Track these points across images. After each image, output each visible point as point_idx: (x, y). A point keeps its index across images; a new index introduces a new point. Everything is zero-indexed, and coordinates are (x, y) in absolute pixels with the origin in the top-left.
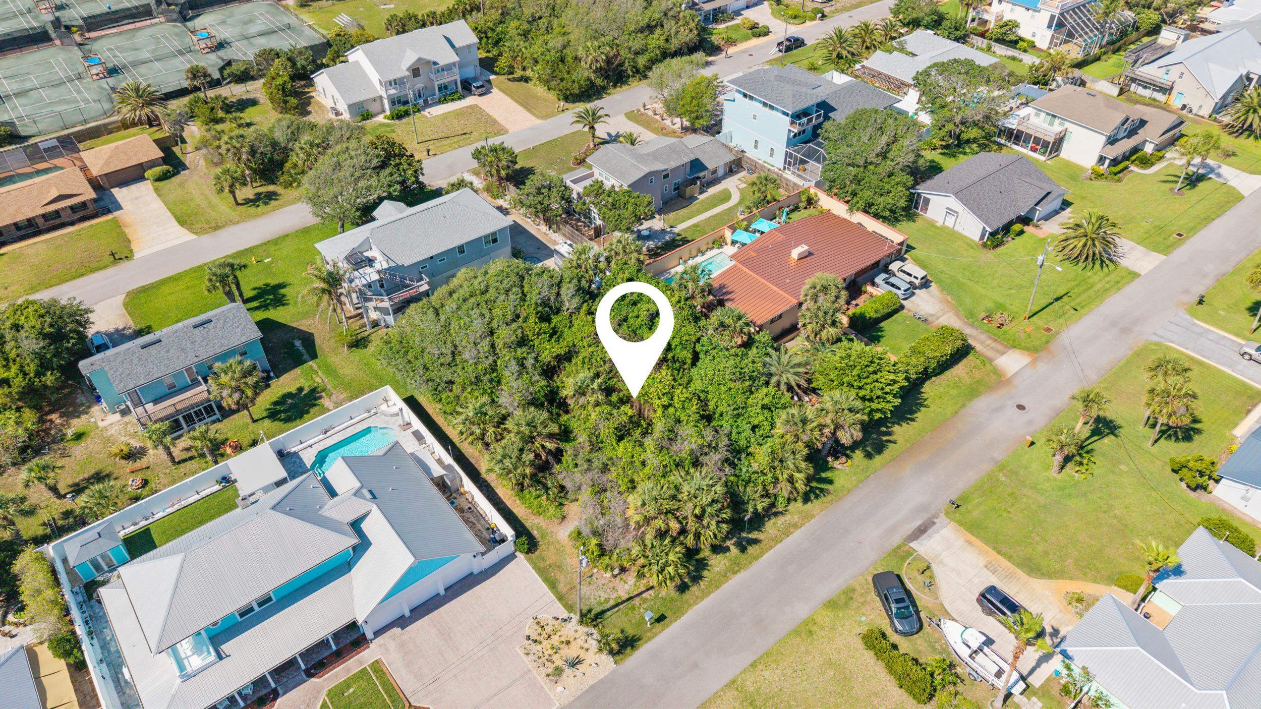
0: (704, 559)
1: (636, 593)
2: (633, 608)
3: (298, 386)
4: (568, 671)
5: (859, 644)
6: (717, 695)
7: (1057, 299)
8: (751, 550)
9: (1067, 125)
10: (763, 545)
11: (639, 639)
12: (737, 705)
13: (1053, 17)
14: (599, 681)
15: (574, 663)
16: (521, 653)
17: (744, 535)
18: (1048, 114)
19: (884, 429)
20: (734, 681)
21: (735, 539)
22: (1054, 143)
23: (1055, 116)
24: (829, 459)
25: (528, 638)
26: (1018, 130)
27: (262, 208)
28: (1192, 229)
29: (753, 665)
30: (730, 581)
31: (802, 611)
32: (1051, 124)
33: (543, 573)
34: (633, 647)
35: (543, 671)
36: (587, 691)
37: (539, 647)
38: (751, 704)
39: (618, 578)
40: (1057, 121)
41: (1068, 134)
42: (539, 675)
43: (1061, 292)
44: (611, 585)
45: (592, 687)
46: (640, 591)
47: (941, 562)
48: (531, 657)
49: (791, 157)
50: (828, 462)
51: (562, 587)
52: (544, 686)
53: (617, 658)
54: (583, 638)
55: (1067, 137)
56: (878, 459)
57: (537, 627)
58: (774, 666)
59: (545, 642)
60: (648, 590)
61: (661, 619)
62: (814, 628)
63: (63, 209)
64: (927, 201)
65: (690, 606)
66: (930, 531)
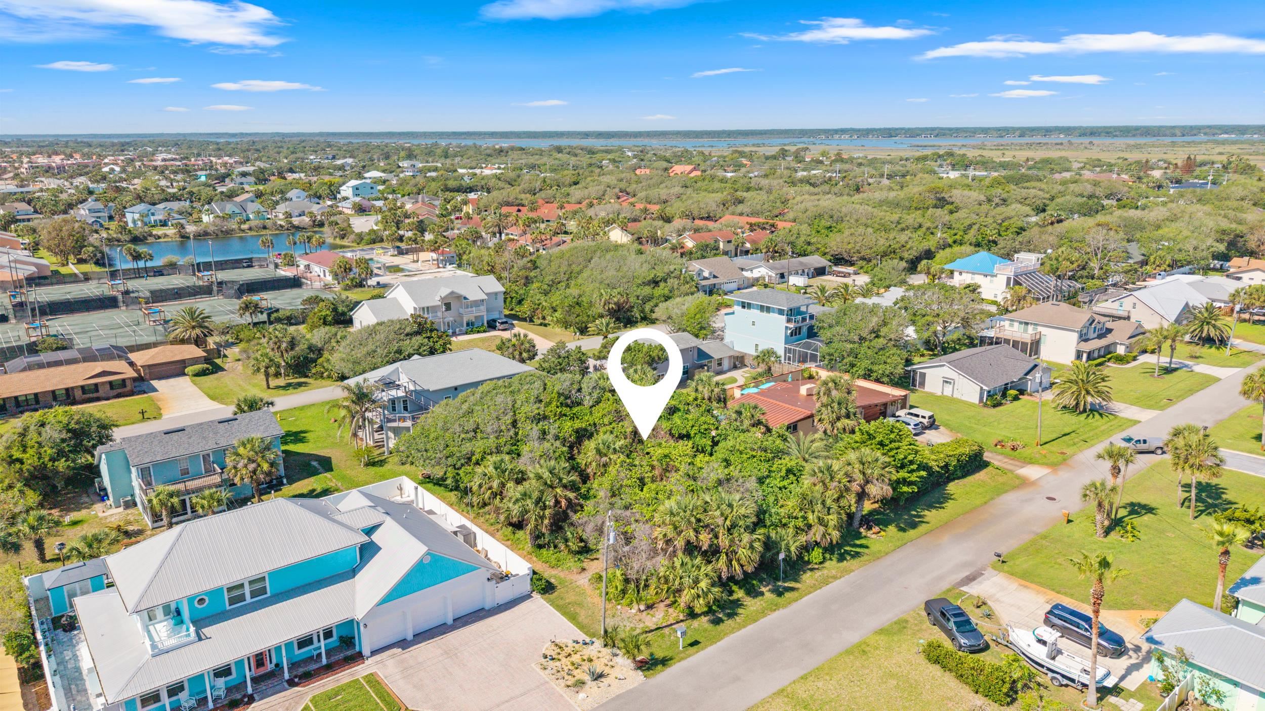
0: (738, 600)
1: (664, 624)
2: (663, 636)
3: (310, 488)
4: (590, 683)
5: (922, 660)
6: (764, 702)
7: (1065, 435)
8: (788, 595)
9: (1040, 329)
10: (800, 591)
11: (671, 659)
12: (789, 708)
13: (1009, 279)
14: (627, 692)
15: (598, 677)
16: (538, 669)
17: (780, 583)
18: (1021, 323)
19: (914, 513)
20: (782, 691)
21: (770, 587)
22: (1032, 344)
23: (1027, 324)
24: (862, 530)
25: (546, 657)
26: (997, 338)
27: (291, 390)
28: (1180, 396)
29: (804, 678)
30: (769, 617)
31: (852, 637)
32: (1026, 331)
33: (563, 609)
34: (664, 665)
35: (562, 683)
36: (613, 699)
37: (558, 664)
38: (805, 708)
39: (645, 613)
40: (1030, 328)
41: (1043, 338)
42: (559, 687)
43: (1067, 430)
44: (637, 618)
45: (618, 697)
46: (669, 623)
47: (997, 600)
48: (547, 672)
49: (790, 353)
50: (861, 533)
51: (582, 618)
52: (564, 695)
53: (647, 673)
54: (607, 657)
55: (1042, 340)
56: (912, 533)
57: (555, 648)
58: (828, 678)
59: (564, 660)
60: (678, 622)
61: (695, 643)
62: (867, 649)
63: (103, 383)
64: (923, 376)
65: (726, 634)
66: (979, 579)
